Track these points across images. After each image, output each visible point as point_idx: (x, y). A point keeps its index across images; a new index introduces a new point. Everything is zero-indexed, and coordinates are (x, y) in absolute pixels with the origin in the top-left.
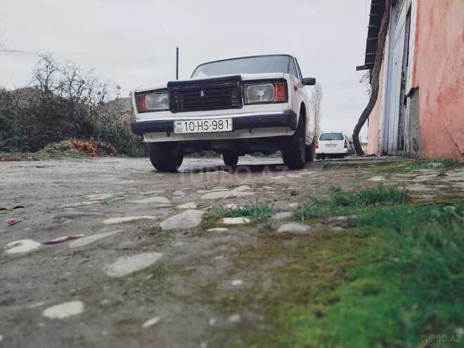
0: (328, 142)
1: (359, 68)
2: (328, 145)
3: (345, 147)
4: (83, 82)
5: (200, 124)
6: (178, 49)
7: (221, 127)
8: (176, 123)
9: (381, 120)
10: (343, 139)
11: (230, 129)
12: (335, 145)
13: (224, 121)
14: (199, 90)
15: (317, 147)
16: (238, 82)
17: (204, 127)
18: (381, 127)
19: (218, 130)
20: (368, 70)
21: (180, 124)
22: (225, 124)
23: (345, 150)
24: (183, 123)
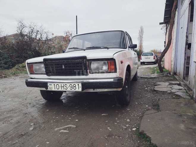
0: (146, 57)
1: (161, 24)
2: (146, 58)
3: (154, 59)
4: (38, 31)
5: (62, 86)
6: (77, 16)
7: (75, 88)
8: (49, 84)
9: (173, 56)
10: (153, 55)
11: (80, 90)
12: (149, 58)
13: (76, 84)
14: (62, 65)
15: (141, 59)
16: (85, 60)
17: (65, 87)
18: (173, 59)
19: (73, 90)
20: (165, 24)
21: (51, 85)
22: (77, 87)
23: (154, 60)
24: (53, 84)
